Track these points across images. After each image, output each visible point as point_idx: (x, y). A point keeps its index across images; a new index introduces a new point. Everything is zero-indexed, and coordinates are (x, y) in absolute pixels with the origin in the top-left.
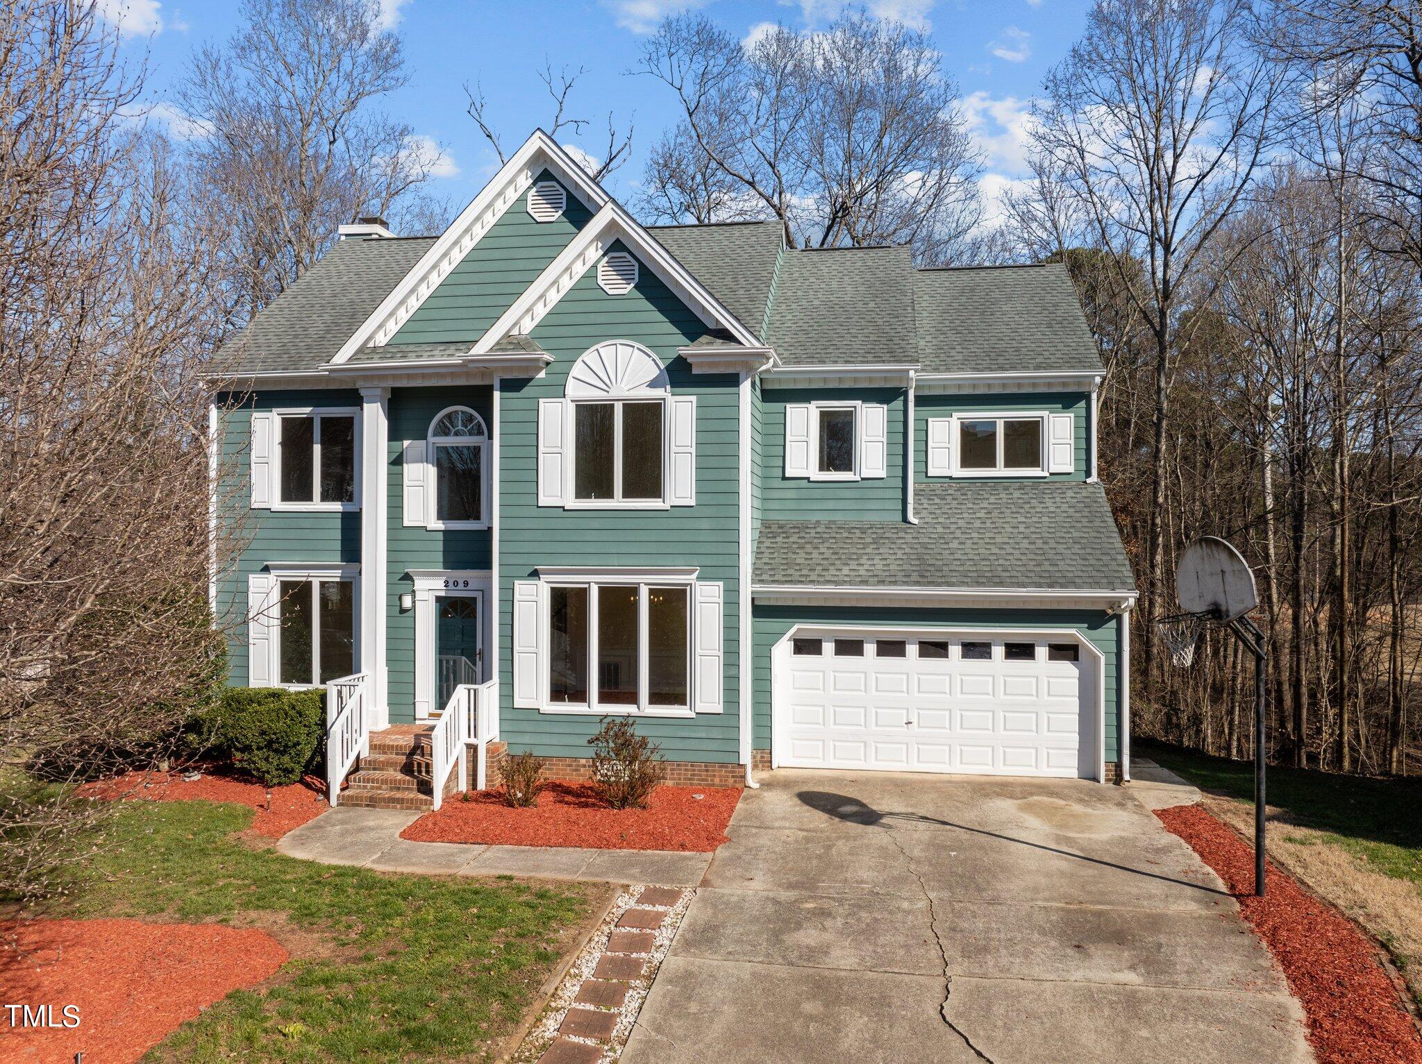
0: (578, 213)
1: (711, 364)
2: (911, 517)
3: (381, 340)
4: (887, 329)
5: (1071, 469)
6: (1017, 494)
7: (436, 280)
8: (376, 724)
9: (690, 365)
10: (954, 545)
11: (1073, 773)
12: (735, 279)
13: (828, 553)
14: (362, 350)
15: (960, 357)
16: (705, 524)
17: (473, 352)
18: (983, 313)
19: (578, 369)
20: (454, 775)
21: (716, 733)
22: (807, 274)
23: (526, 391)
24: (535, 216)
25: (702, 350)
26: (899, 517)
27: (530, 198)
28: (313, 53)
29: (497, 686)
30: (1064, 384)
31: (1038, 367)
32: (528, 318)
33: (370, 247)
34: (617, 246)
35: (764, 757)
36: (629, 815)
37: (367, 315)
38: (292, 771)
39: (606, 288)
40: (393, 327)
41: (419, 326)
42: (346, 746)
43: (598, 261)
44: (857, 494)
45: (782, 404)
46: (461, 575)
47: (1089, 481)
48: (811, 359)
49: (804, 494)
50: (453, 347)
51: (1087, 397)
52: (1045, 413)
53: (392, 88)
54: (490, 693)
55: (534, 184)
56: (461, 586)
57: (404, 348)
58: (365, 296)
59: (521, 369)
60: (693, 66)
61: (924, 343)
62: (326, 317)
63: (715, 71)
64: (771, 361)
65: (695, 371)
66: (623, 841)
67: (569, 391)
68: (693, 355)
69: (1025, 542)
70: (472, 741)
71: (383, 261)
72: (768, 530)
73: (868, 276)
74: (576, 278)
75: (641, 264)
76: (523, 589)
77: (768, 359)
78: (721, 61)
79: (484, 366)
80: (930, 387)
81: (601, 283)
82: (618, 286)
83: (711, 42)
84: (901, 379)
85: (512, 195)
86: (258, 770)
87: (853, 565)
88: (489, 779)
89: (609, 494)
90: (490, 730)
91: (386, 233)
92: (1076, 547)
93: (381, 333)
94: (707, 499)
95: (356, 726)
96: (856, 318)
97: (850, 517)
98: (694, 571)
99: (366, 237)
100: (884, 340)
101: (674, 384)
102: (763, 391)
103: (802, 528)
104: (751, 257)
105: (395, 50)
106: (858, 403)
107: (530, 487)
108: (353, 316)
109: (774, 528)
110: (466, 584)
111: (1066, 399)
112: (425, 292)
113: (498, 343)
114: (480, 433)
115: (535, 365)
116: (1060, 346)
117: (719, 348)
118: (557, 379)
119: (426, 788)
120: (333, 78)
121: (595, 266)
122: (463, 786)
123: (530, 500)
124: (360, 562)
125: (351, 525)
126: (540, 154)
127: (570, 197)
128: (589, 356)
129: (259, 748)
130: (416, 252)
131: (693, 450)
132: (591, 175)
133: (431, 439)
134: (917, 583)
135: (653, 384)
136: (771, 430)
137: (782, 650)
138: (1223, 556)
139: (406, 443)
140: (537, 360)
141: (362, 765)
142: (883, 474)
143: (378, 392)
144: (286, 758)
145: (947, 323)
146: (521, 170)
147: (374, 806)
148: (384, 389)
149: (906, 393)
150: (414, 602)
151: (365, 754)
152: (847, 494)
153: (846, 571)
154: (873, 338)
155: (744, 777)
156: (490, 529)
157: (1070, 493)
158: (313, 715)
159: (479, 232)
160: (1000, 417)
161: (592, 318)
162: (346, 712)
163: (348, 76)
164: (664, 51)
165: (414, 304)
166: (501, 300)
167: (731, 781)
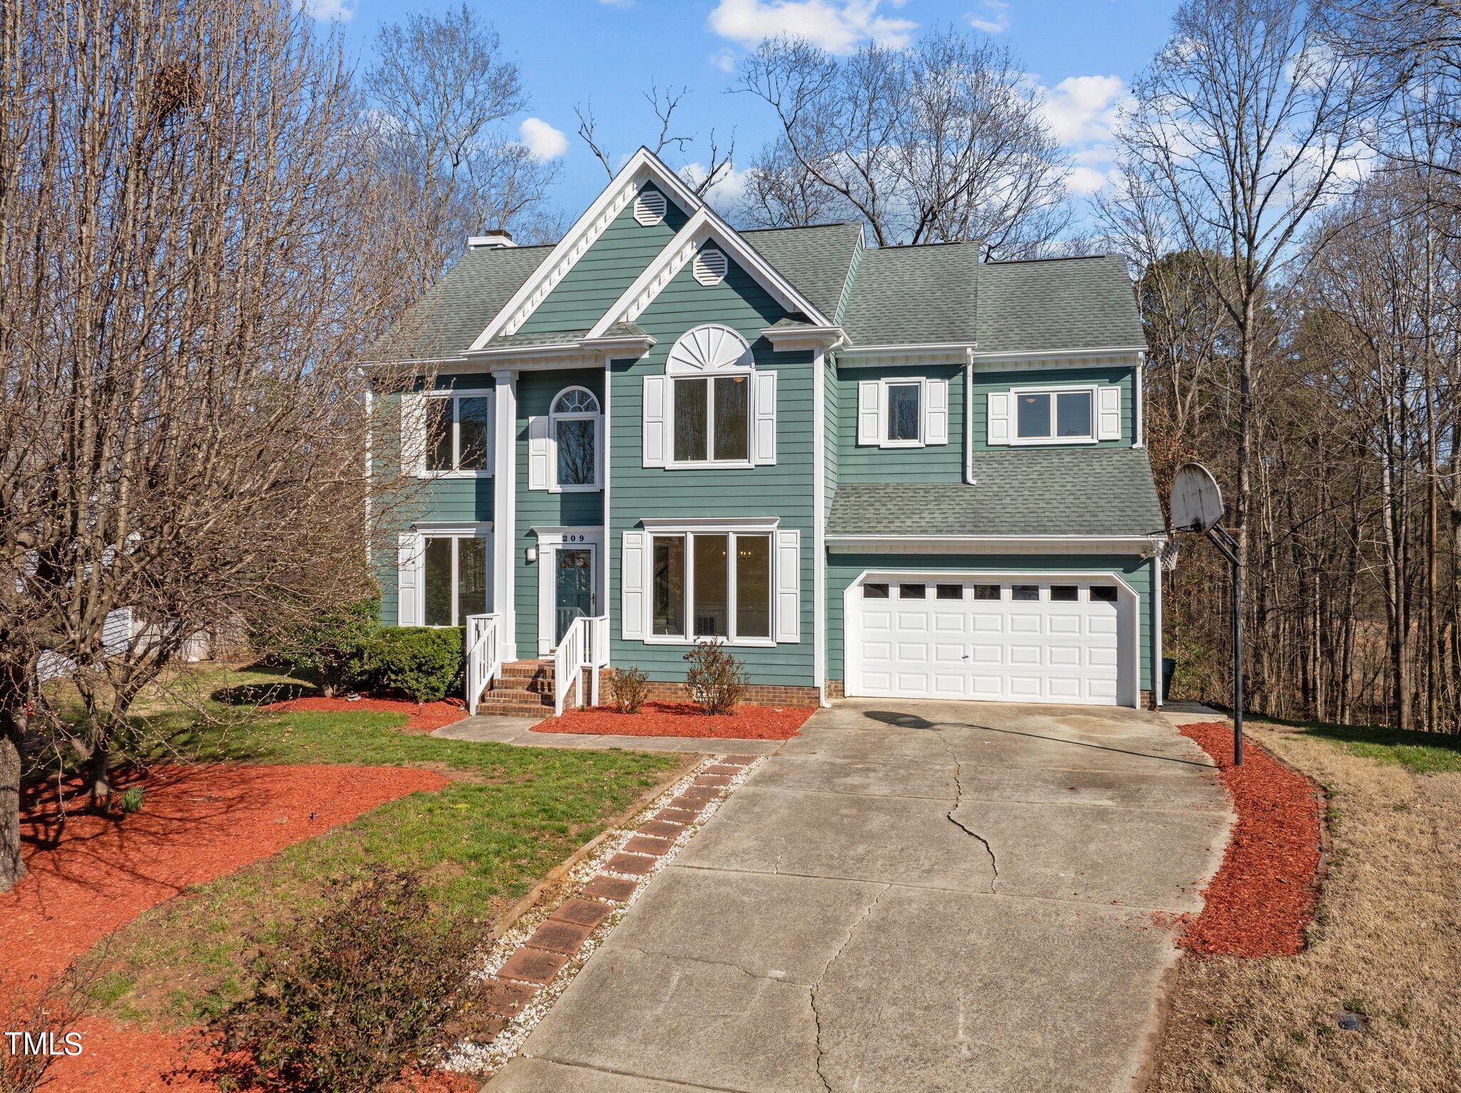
0: (676, 217)
1: (789, 343)
2: (970, 479)
3: (511, 330)
4: (951, 314)
5: (1118, 436)
6: (1067, 459)
7: (557, 278)
8: (506, 656)
9: (771, 344)
10: (1007, 500)
11: (1113, 702)
12: (815, 273)
13: (894, 509)
14: (495, 338)
15: (1017, 338)
16: (785, 480)
17: (588, 336)
18: (1042, 300)
19: (676, 351)
20: (571, 693)
21: (794, 660)
22: (882, 269)
23: (632, 370)
24: (641, 221)
25: (781, 331)
26: (959, 478)
27: (636, 205)
28: (438, 85)
29: (608, 621)
30: (1112, 360)
31: (1087, 345)
32: (634, 307)
33: (497, 256)
34: (709, 244)
35: (837, 684)
36: (717, 719)
37: (497, 312)
38: (438, 690)
39: (700, 280)
40: (521, 319)
41: (541, 318)
42: (483, 669)
43: (693, 258)
44: (922, 459)
45: (855, 382)
46: (577, 530)
47: (1134, 446)
48: (881, 340)
49: (876, 460)
50: (571, 334)
51: (1132, 371)
52: (1094, 387)
53: (508, 112)
54: (602, 626)
55: (639, 194)
56: (578, 540)
57: (530, 336)
58: (495, 296)
59: (629, 350)
60: (790, 83)
61: (984, 327)
62: (463, 314)
63: (811, 87)
64: (841, 339)
65: (775, 350)
66: (711, 733)
67: (669, 369)
68: (773, 335)
69: (1070, 499)
70: (587, 664)
71: (508, 267)
72: (842, 492)
73: (937, 269)
74: (675, 273)
75: (730, 259)
76: (630, 538)
77: (838, 337)
78: (817, 76)
79: (596, 349)
80: (989, 365)
81: (696, 276)
82: (709, 279)
83: (807, 59)
84: (961, 357)
85: (621, 204)
86: (409, 688)
87: (916, 518)
88: (601, 697)
89: (702, 455)
90: (602, 656)
91: (509, 243)
92: (1116, 502)
93: (511, 324)
94: (786, 459)
95: (491, 656)
96: (923, 305)
97: (917, 480)
98: (774, 521)
99: (494, 247)
100: (946, 323)
101: (758, 362)
102: (839, 371)
103: (873, 489)
104: (831, 254)
105: (513, 79)
106: (923, 379)
107: (637, 452)
108: (485, 313)
109: (848, 490)
110: (582, 538)
111: (1113, 374)
112: (548, 288)
113: (609, 329)
114: (594, 409)
115: (640, 347)
116: (1110, 327)
117: (796, 328)
118: (660, 359)
119: (549, 701)
120: (456, 106)
121: (691, 262)
122: (579, 701)
123: (637, 462)
124: (492, 520)
125: (485, 489)
126: (645, 168)
127: (670, 204)
128: (686, 339)
129: (411, 670)
130: (537, 258)
131: (774, 417)
132: (693, 188)
133: (552, 415)
134: (971, 532)
135: (740, 362)
136: (846, 404)
137: (853, 595)
138: (1199, 477)
139: (531, 419)
140: (642, 342)
141: (496, 684)
142: (945, 441)
143: (508, 374)
144: (432, 679)
145: (1009, 309)
146: (628, 182)
147: (506, 715)
148: (513, 371)
149: (965, 370)
150: (537, 555)
151: (498, 676)
152: (914, 459)
153: (909, 523)
154: (937, 321)
155: (818, 698)
156: (602, 491)
157: (1117, 457)
158: (456, 646)
159: (593, 236)
160: (1054, 390)
161: (689, 306)
162: (483, 638)
163: (470, 103)
164: (763, 69)
165: (539, 299)
166: (612, 294)
167: (807, 701)
